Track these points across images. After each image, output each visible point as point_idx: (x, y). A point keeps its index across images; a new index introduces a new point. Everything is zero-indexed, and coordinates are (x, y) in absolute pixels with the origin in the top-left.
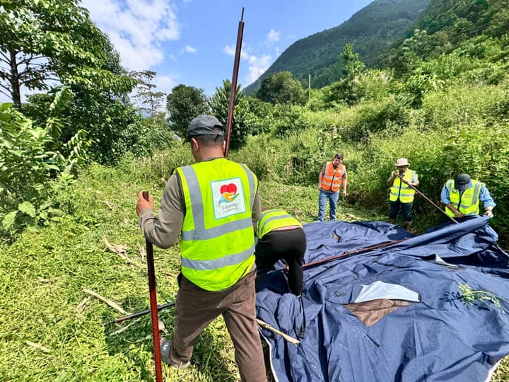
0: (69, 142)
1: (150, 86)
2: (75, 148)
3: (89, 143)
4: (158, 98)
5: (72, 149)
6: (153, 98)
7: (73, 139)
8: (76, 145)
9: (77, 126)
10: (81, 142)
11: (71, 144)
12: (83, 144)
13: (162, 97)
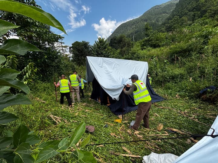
0: (23, 70)
1: (62, 43)
2: (27, 74)
3: (36, 70)
4: (66, 48)
5: (25, 74)
6: (63, 48)
7: (25, 68)
8: (27, 72)
9: (28, 61)
10: (31, 70)
11: (25, 72)
12: (32, 71)
13: (67, 48)
